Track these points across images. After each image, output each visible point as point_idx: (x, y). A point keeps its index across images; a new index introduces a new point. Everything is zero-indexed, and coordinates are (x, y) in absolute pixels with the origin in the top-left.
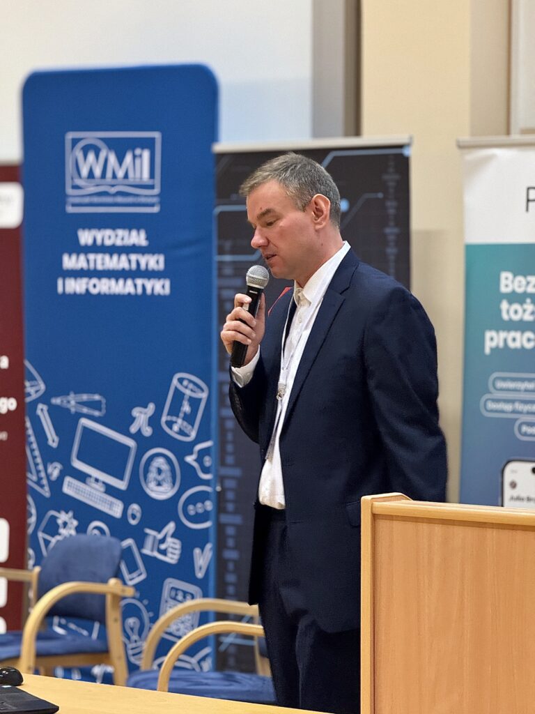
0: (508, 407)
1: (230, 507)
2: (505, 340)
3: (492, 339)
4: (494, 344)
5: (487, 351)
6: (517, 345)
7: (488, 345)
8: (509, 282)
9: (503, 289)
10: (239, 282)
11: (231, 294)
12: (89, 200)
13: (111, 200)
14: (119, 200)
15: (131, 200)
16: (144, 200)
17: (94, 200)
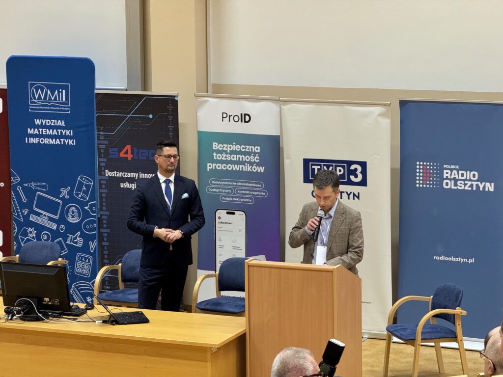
0: (217, 190)
1: (105, 226)
2: (215, 166)
3: (210, 166)
4: (211, 168)
5: (208, 170)
6: (220, 168)
7: (208, 167)
8: (216, 146)
9: (214, 148)
10: (107, 142)
11: (104, 146)
12: (39, 107)
13: (48, 108)
14: (52, 108)
15: (58, 108)
16: (63, 108)
17: (41, 107)
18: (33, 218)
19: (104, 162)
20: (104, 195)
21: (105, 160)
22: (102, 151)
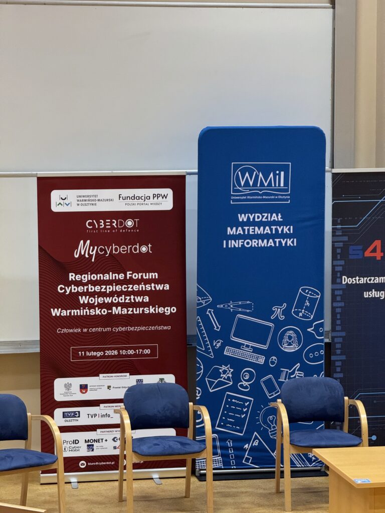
10: (346, 238)
11: (341, 245)
12: (245, 198)
13: (260, 197)
14: (264, 197)
15: (273, 197)
16: (280, 197)
17: (249, 197)
18: (228, 352)
19: (340, 265)
20: (339, 310)
21: (342, 262)
22: (339, 251)
